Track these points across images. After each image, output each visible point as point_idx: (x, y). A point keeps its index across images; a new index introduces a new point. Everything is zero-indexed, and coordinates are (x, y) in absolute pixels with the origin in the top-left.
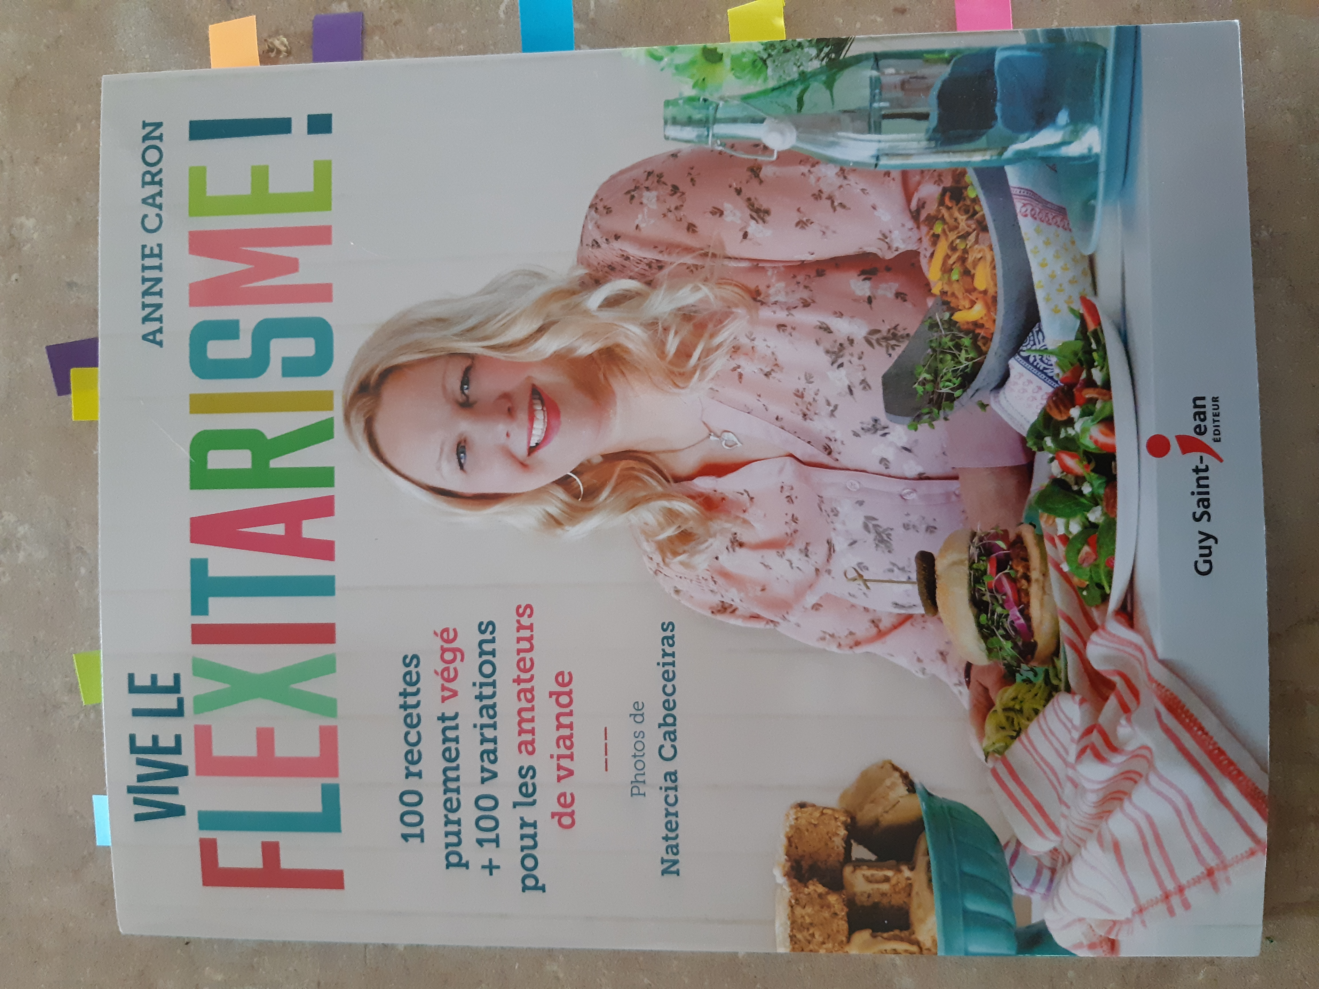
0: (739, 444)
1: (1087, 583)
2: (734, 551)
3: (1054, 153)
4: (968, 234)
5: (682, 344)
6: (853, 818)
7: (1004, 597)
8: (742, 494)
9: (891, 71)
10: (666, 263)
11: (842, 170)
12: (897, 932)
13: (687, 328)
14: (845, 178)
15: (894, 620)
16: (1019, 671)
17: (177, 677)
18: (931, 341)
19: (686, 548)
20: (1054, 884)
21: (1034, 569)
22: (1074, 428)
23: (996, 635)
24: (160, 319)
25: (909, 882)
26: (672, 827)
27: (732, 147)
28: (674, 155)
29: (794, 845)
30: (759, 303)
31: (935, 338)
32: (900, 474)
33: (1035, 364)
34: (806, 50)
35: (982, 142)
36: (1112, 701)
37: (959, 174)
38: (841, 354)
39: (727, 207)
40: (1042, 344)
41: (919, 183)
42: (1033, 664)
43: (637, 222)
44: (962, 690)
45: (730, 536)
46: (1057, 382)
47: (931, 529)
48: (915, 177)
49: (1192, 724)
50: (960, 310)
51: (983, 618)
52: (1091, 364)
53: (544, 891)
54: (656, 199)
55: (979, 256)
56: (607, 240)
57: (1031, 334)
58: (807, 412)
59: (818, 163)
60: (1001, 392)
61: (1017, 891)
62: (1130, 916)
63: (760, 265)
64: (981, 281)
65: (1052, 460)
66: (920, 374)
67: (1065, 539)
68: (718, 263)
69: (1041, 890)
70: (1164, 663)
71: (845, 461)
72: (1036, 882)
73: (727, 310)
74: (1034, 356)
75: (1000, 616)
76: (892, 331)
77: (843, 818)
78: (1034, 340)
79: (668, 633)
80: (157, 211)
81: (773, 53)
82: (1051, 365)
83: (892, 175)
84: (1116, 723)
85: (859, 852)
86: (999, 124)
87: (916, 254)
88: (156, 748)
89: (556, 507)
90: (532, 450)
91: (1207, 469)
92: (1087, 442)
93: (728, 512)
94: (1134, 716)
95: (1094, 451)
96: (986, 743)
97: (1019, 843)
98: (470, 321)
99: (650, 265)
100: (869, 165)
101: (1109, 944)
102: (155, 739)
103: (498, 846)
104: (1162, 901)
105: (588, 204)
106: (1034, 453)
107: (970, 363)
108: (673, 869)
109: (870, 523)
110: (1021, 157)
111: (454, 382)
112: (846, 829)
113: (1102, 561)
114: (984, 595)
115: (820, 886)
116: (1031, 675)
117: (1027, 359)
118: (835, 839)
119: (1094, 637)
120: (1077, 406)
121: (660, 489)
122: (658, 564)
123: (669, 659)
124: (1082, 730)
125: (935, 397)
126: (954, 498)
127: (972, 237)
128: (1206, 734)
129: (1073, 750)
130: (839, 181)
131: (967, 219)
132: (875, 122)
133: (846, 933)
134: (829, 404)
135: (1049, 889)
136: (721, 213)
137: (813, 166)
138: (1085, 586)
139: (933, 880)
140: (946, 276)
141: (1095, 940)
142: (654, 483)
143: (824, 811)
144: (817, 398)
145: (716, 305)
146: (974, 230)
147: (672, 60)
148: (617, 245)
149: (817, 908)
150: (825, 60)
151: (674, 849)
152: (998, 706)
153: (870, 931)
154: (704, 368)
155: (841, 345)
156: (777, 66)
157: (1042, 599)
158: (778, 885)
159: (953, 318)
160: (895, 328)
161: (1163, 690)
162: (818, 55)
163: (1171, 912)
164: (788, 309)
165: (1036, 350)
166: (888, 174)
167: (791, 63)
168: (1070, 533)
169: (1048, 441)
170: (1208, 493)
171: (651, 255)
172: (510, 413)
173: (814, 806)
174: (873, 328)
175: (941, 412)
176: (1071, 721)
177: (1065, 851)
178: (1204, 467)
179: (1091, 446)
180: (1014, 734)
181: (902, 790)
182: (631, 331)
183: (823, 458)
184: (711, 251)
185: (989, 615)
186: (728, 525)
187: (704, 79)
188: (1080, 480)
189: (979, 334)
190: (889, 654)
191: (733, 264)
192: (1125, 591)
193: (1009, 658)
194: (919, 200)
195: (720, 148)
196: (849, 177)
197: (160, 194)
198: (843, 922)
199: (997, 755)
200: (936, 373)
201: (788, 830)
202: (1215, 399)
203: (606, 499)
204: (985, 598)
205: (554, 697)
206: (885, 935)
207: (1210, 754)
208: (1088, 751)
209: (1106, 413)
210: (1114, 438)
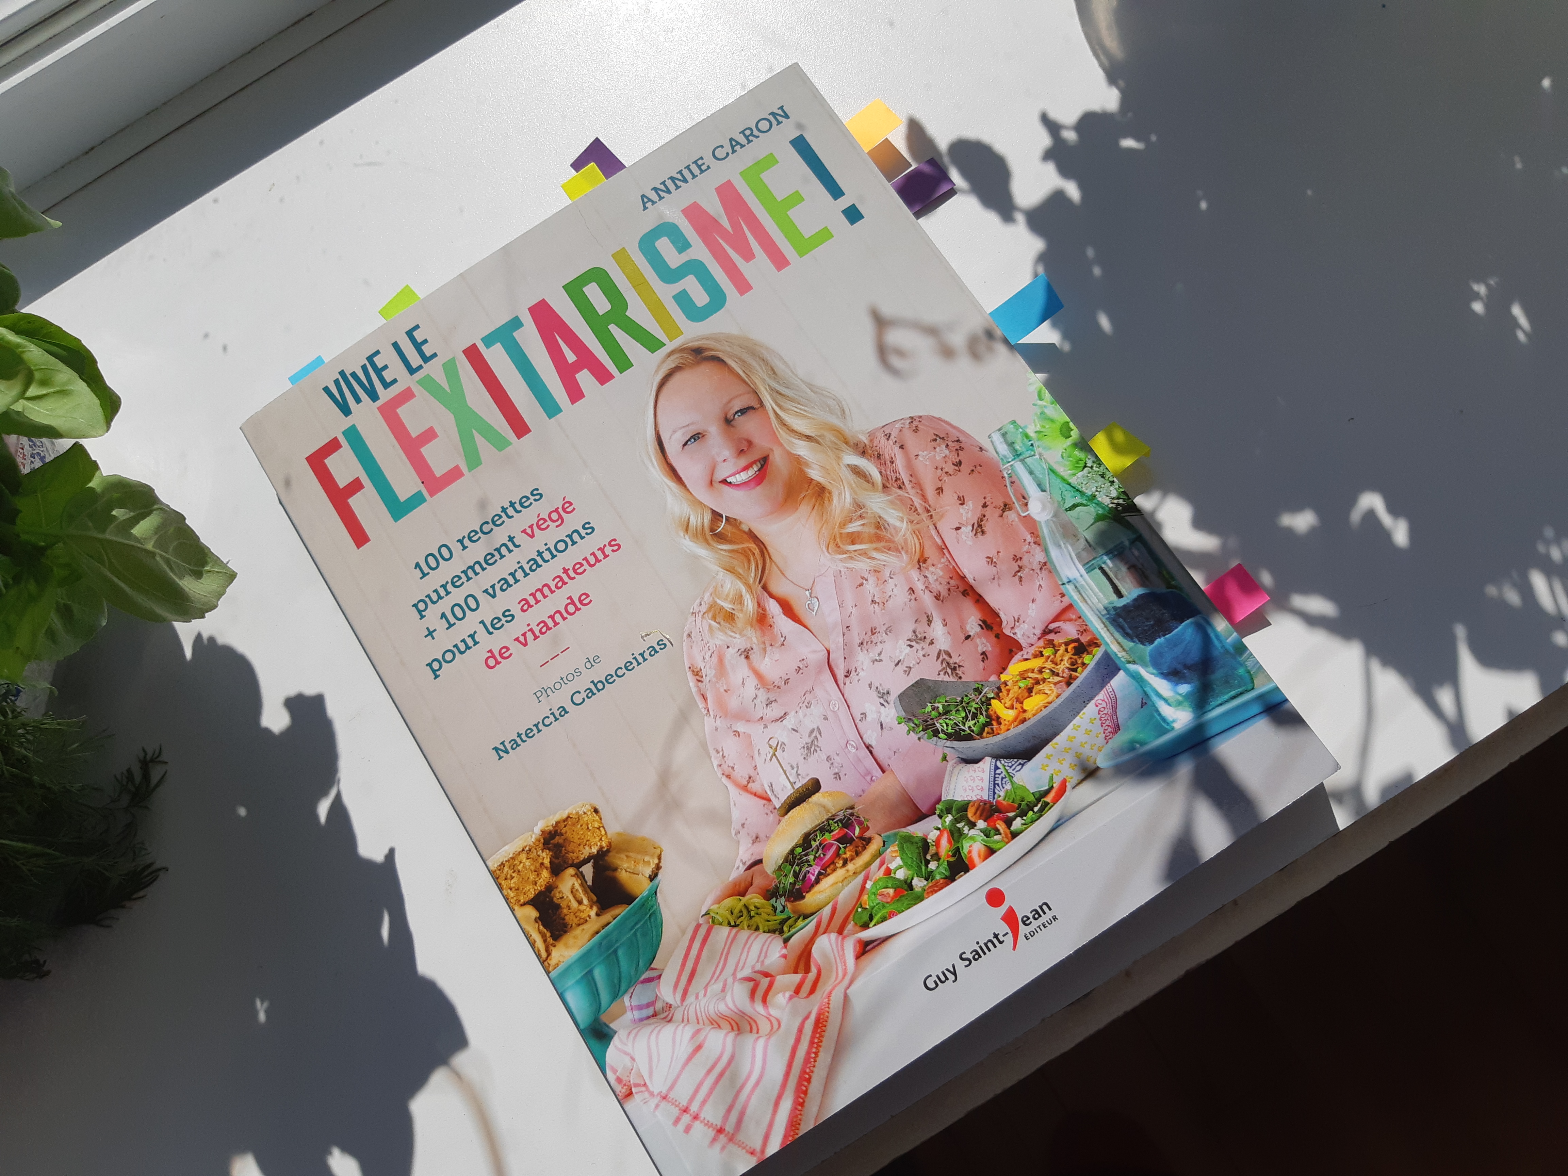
0: (814, 613)
1: (868, 907)
2: (740, 655)
3: (1154, 698)
4: (1058, 675)
5: (859, 534)
6: (608, 851)
7: (822, 855)
8: (782, 636)
9: (1136, 553)
10: (905, 488)
11: (1045, 564)
12: (548, 934)
13: (872, 530)
14: (1041, 569)
15: (760, 791)
16: (777, 899)
17: (435, 355)
18: (966, 696)
19: (722, 622)
20: (646, 1022)
21: (854, 864)
22: (969, 830)
23: (792, 867)
24: (661, 198)
25: (588, 919)
26: (529, 734)
27: (1013, 483)
28: (981, 449)
29: (566, 823)
30: (918, 566)
31: (971, 697)
32: (862, 732)
33: (997, 776)
34: (1112, 488)
35: (1129, 644)
36: (797, 977)
37: (1095, 643)
38: (919, 641)
39: (970, 504)
40: (1014, 772)
41: (1070, 620)
42: (789, 905)
43: (920, 453)
44: (740, 868)
45: (749, 647)
46: (994, 798)
47: (837, 776)
48: (1073, 614)
49: (815, 1045)
50: (1001, 702)
51: (799, 850)
52: (1023, 814)
53: (435, 678)
54: (944, 456)
55: (1047, 691)
56: (896, 442)
57: (1016, 760)
58: (865, 644)
59: (1039, 545)
60: (963, 765)
61: (626, 999)
62: (656, 1093)
63: (944, 551)
64: (1032, 704)
65: (938, 829)
66: (939, 702)
67: (888, 872)
68: (928, 522)
69: (637, 1014)
70: (846, 996)
71: (847, 690)
72: (640, 1008)
73: (900, 548)
74: (1002, 772)
75: (808, 861)
76: (956, 665)
77: (604, 844)
78: (1013, 765)
79: (657, 648)
80: (730, 151)
81: (1094, 468)
82: (1003, 788)
83: (1064, 599)
84: (783, 990)
85: (588, 870)
86: (1149, 648)
87: (1020, 648)
88: (379, 372)
89: (697, 521)
90: (724, 482)
91: (1001, 942)
92: (966, 847)
93: (763, 633)
94: (795, 999)
95: (963, 855)
96: (715, 907)
97: (659, 977)
98: (786, 390)
99: (897, 479)
100: (1061, 579)
101: (628, 1092)
102: (386, 367)
103: (447, 629)
104: (680, 1109)
105: (912, 415)
106: (935, 814)
107: (969, 732)
108: (502, 754)
109: (816, 732)
110: (1137, 678)
111: (737, 405)
112: (598, 852)
113: (890, 908)
114: (815, 841)
115: (549, 860)
116: (780, 908)
117: (997, 768)
118: (587, 848)
119: (833, 936)
120: (986, 823)
121: (751, 580)
122: (700, 611)
123: (640, 659)
124: (764, 969)
125: (930, 722)
126: (869, 778)
127: (1057, 679)
128: (815, 1061)
129: (747, 972)
130: (1036, 567)
131: (1067, 668)
132: (1093, 564)
133: (527, 899)
134: (879, 655)
135: (641, 1020)
136: (962, 504)
137: (1035, 543)
138: (864, 906)
139: (599, 935)
140: (1018, 678)
141: (625, 1079)
142: (753, 575)
143: (601, 829)
144: (878, 644)
145: (899, 539)
146: (1063, 677)
147: (1045, 407)
148: (896, 448)
149: (533, 868)
150: (1113, 505)
151: (515, 745)
152: (744, 900)
153: (538, 915)
154: (851, 558)
155: (925, 638)
156: (1088, 476)
157: (837, 883)
158: (533, 831)
159: (992, 700)
160: (960, 666)
161: (827, 1009)
162: (1113, 498)
163: (677, 1121)
164: (926, 587)
165: (1007, 771)
166: (1063, 595)
167: (1096, 484)
168: (895, 873)
169: (949, 818)
170: (985, 954)
171: (904, 476)
172: (741, 452)
173: (601, 819)
174: (950, 651)
175: (922, 733)
176: (765, 957)
177: (673, 1015)
178: (1001, 940)
179: (965, 851)
180: (733, 924)
181: (648, 871)
182: (845, 494)
183: (840, 674)
184: (933, 513)
185: (803, 853)
186: (754, 639)
187: (1045, 435)
188: (937, 857)
189: (993, 725)
190: (734, 801)
191: (933, 532)
192: (879, 937)
193: (782, 885)
194: (1059, 627)
195: (1006, 475)
196: (1043, 571)
197: (742, 146)
198: (533, 893)
199: (711, 920)
200: (947, 712)
201: (574, 812)
202: (1055, 918)
203: (722, 550)
204: (813, 843)
205: (569, 601)
206: (541, 927)
207: (803, 1072)
208: (752, 983)
209: (994, 846)
210: (980, 863)
